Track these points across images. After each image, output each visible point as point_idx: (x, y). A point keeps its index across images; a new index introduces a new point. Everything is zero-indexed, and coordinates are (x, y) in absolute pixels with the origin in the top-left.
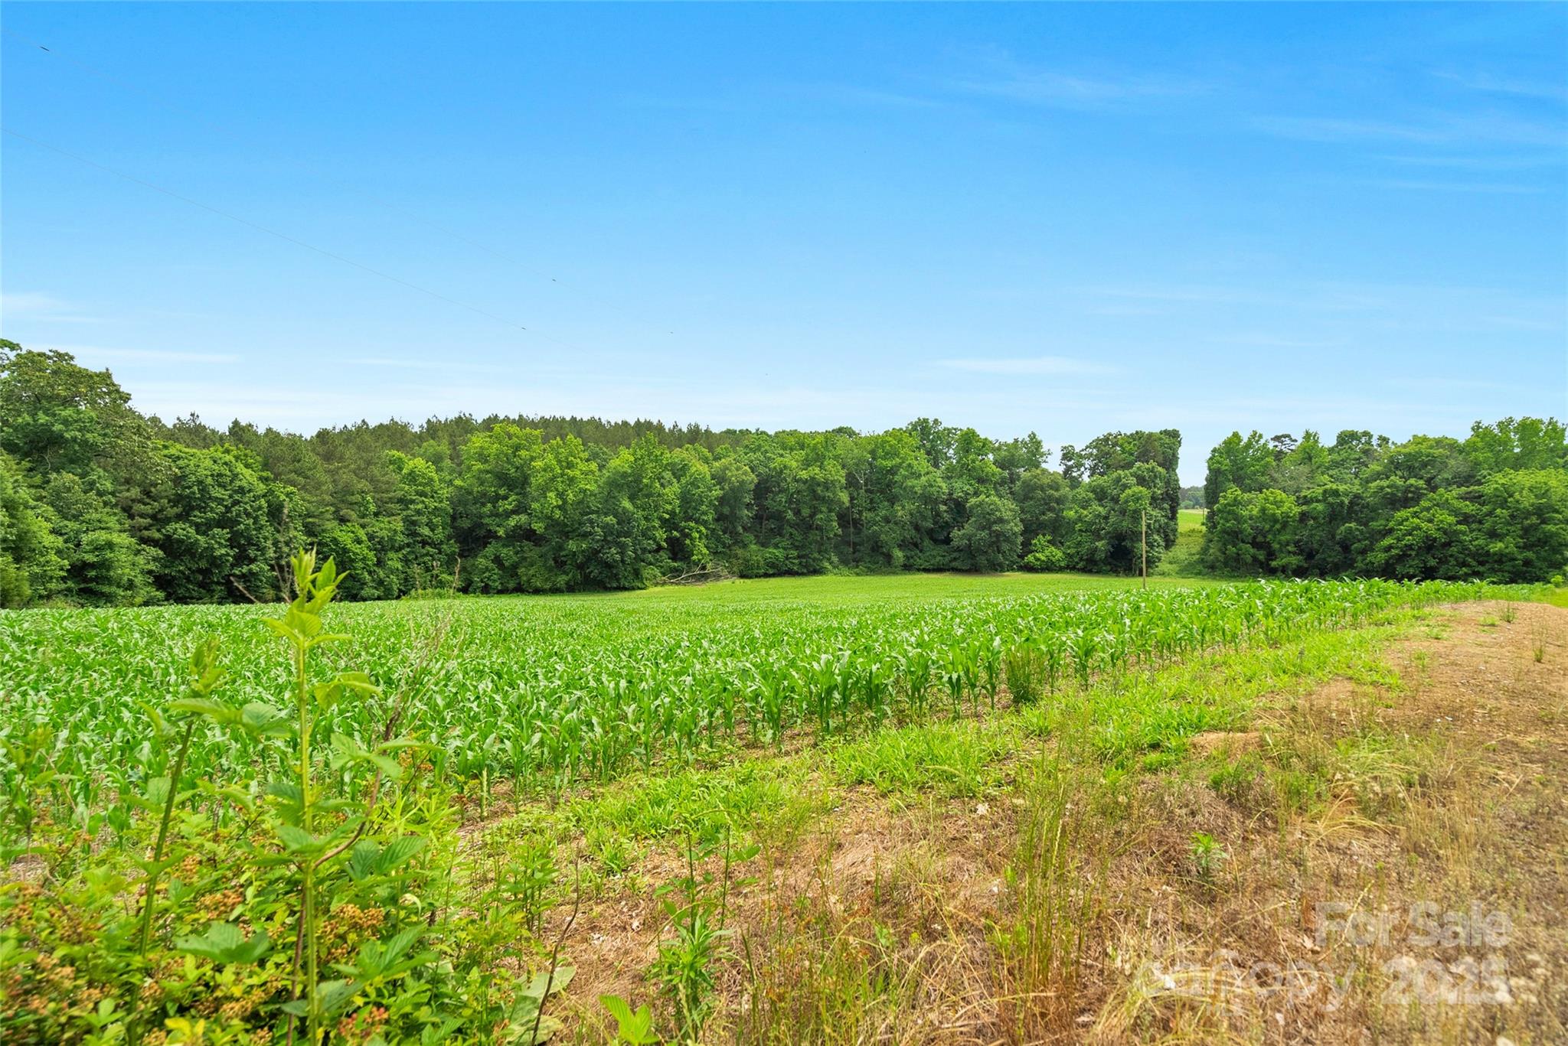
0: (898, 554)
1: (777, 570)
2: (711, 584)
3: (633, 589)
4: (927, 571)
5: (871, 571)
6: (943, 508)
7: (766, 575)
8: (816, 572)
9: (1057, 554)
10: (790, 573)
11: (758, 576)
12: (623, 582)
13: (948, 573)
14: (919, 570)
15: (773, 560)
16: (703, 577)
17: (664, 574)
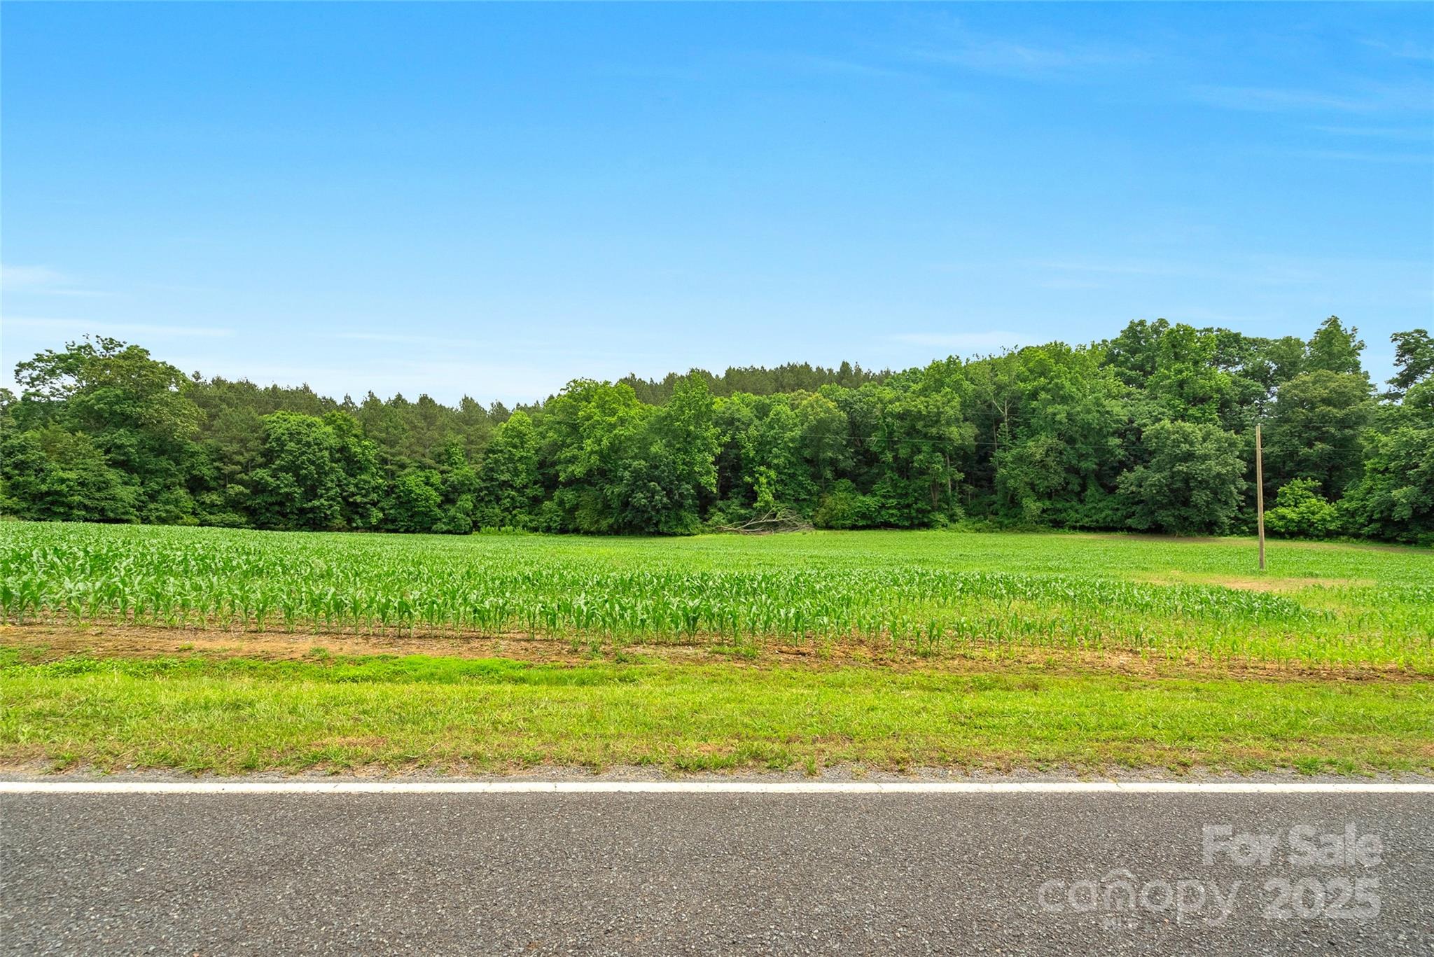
0: (1032, 506)
1: (869, 522)
2: (783, 534)
3: (674, 535)
4: (1085, 529)
5: (1002, 528)
6: (1114, 441)
7: (854, 527)
8: (927, 525)
9: (1325, 510)
10: (887, 525)
11: (844, 528)
12: (662, 527)
13: (1118, 534)
14: (1074, 528)
15: (864, 510)
16: (774, 526)
17: (730, 521)
